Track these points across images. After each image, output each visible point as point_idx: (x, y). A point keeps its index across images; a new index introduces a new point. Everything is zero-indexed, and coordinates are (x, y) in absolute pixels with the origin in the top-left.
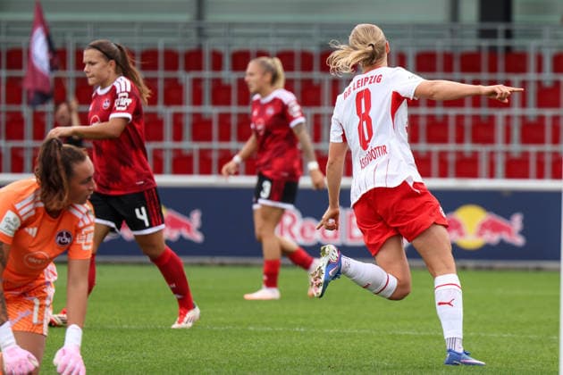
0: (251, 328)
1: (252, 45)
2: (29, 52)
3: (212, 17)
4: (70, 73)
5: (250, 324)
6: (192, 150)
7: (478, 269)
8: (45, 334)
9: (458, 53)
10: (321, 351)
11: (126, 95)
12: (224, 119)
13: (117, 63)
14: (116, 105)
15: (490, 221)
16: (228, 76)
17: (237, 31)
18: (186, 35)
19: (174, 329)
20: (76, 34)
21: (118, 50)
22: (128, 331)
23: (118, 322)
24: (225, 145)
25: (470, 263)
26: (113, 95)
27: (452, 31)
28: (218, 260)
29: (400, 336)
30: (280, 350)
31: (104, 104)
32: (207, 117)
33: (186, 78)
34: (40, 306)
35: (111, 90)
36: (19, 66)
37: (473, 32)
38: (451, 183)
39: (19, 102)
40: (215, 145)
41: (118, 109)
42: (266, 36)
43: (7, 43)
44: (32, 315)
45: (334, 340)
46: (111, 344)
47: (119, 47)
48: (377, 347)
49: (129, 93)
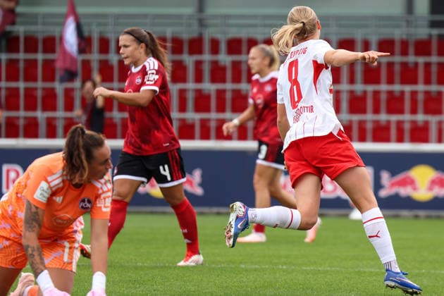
0: (243, 266)
1: (244, 34)
2: (61, 39)
3: (211, 10)
4: (95, 57)
5: (241, 263)
6: (193, 119)
7: (428, 217)
8: (74, 270)
9: (412, 40)
10: (300, 284)
11: (154, 72)
12: (221, 94)
13: (147, 46)
14: (145, 80)
15: (437, 178)
16: (225, 59)
17: (231, 22)
18: (189, 25)
19: (179, 266)
20: (99, 24)
21: (148, 36)
22: (142, 268)
23: (134, 261)
24: (221, 116)
25: (422, 213)
26: (144, 72)
27: (408, 22)
28: (215, 210)
29: (365, 272)
30: (266, 284)
31: (137, 80)
32: (206, 92)
33: (189, 60)
34: (70, 248)
35: (142, 68)
36: (53, 51)
37: (426, 23)
38: (406, 147)
39: (52, 79)
40: (214, 115)
41: (147, 83)
42: (255, 26)
43: (43, 32)
44: (63, 255)
45: (311, 275)
46: (128, 279)
47: (149, 33)
48: (346, 281)
49: (156, 71)
